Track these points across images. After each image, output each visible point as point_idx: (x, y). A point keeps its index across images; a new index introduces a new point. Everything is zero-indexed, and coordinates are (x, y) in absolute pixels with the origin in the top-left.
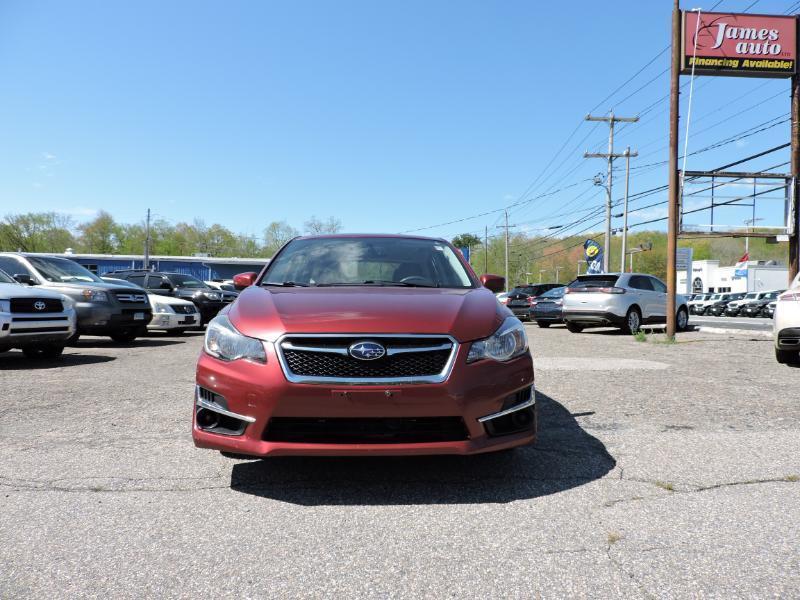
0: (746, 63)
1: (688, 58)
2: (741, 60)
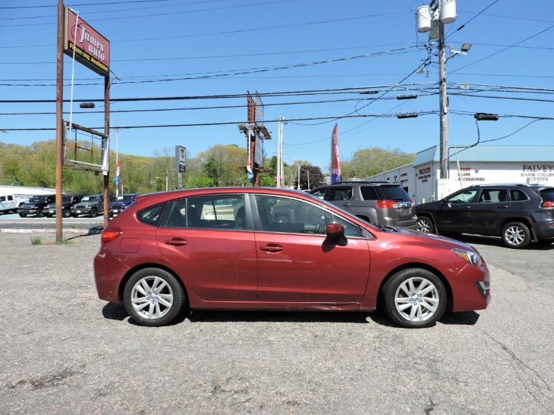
0: (92, 60)
1: (69, 42)
2: (91, 57)
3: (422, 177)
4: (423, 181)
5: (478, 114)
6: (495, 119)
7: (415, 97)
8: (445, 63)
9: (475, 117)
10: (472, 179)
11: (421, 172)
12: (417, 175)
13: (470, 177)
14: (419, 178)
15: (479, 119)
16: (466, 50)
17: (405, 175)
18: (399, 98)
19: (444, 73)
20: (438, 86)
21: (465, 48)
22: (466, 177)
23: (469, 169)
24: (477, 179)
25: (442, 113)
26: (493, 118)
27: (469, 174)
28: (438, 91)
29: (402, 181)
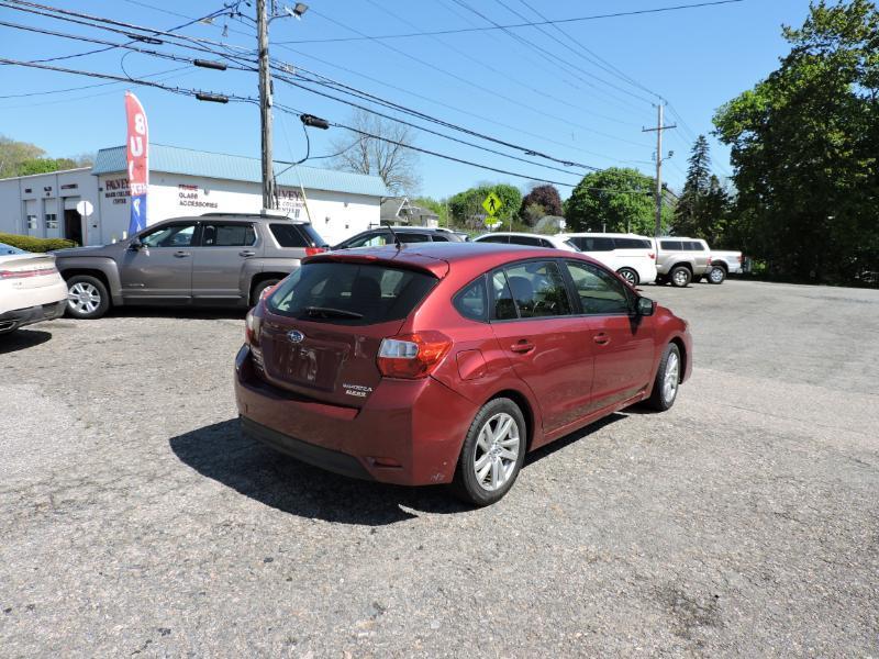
3: (113, 195)
4: (118, 201)
5: (307, 116)
6: (325, 127)
7: (223, 69)
8: (268, 23)
9: (302, 118)
10: (200, 204)
11: (110, 185)
12: (101, 189)
13: (198, 200)
14: (107, 195)
15: (307, 124)
16: (299, 13)
17: (73, 186)
18: (197, 63)
19: (266, 40)
20: (256, 58)
21: (299, 9)
22: (192, 200)
23: (195, 187)
24: (207, 204)
25: (265, 104)
26: (322, 125)
27: (196, 196)
28: (256, 66)
29: (65, 198)
